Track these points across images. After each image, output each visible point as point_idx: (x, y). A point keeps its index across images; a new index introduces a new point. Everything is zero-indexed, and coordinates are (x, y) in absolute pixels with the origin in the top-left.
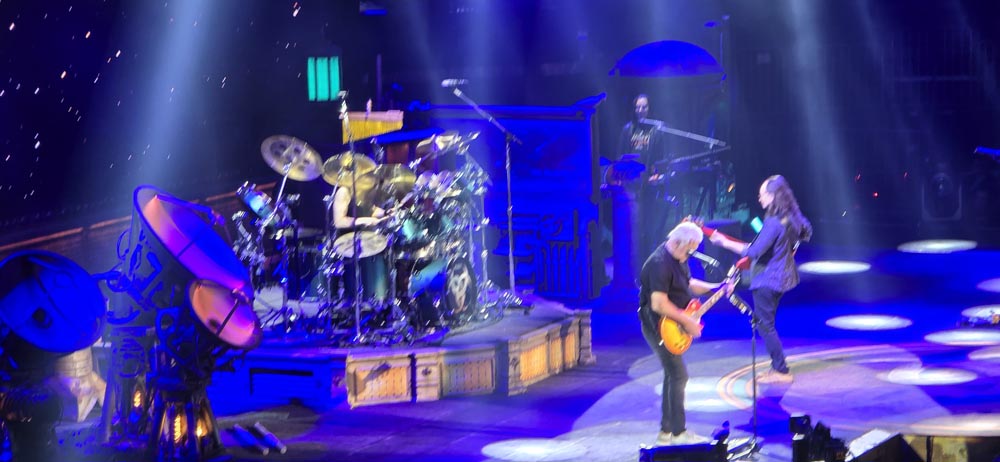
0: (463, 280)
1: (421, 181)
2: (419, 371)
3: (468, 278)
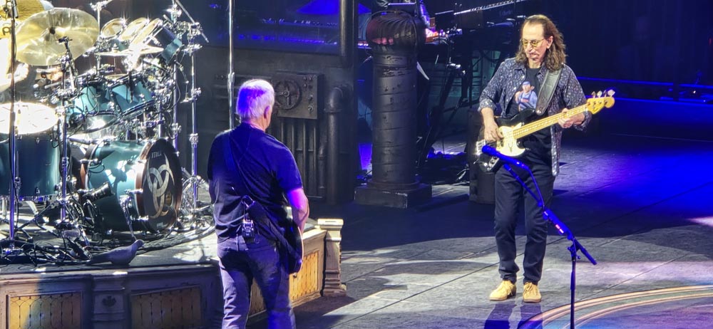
0: (163, 174)
2: (99, 300)
3: (170, 172)
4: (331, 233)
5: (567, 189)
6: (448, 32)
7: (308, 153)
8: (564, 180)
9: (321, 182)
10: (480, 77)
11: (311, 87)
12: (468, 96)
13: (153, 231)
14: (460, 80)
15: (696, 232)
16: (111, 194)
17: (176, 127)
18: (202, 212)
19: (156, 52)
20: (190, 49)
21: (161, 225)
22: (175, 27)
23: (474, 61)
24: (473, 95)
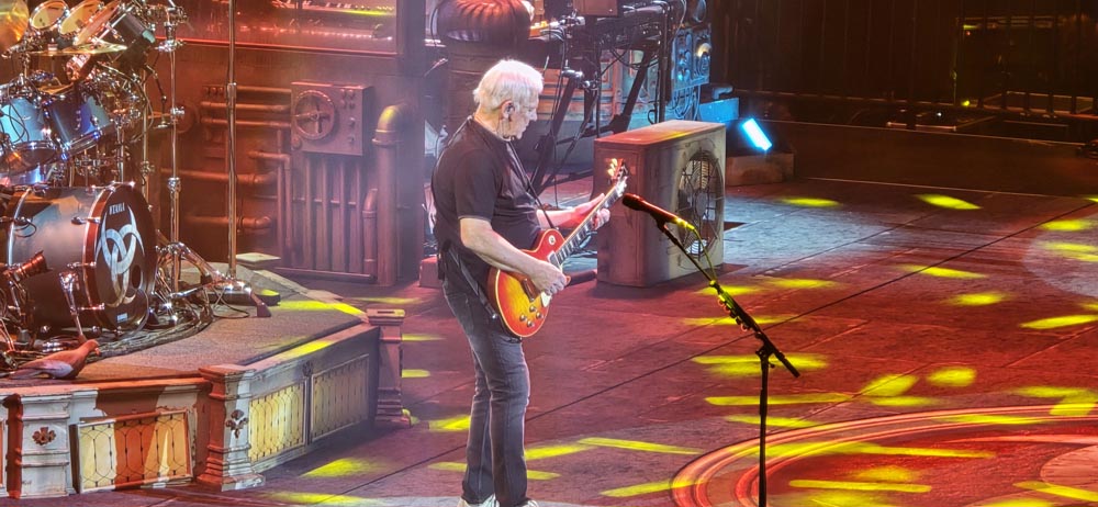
0: (127, 239)
1: (39, 18)
2: (28, 433)
3: (138, 235)
4: (384, 330)
5: (746, 263)
6: (564, 21)
7: (349, 208)
8: (742, 249)
9: (368, 251)
10: (611, 90)
11: (352, 107)
12: (595, 119)
13: (112, 326)
14: (581, 94)
15: (947, 329)
16: (47, 270)
17: (147, 166)
18: (187, 297)
19: (116, 50)
20: (168, 46)
21: (123, 317)
22: (145, 12)
23: (603, 65)
24: (601, 119)
